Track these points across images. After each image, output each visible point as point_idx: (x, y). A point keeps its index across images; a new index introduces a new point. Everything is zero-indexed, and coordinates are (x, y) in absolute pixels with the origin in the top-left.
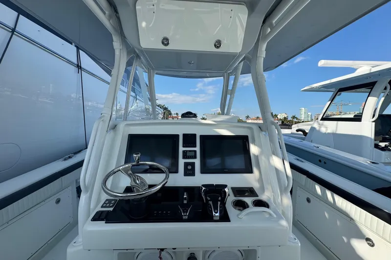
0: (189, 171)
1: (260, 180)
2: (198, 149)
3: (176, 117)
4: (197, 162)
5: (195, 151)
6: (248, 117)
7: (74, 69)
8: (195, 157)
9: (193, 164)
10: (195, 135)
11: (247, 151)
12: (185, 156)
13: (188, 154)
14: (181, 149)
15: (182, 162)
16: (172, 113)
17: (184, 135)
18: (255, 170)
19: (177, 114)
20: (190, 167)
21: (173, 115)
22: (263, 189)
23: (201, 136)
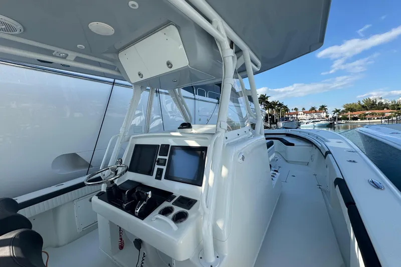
0: (158, 176)
2: (167, 158)
3: (294, 114)
4: (165, 169)
5: (165, 160)
8: (164, 164)
9: (162, 170)
13: (160, 162)
14: (158, 157)
15: (156, 167)
16: (289, 109)
17: (162, 146)
19: (296, 109)
20: (159, 173)
21: (291, 111)
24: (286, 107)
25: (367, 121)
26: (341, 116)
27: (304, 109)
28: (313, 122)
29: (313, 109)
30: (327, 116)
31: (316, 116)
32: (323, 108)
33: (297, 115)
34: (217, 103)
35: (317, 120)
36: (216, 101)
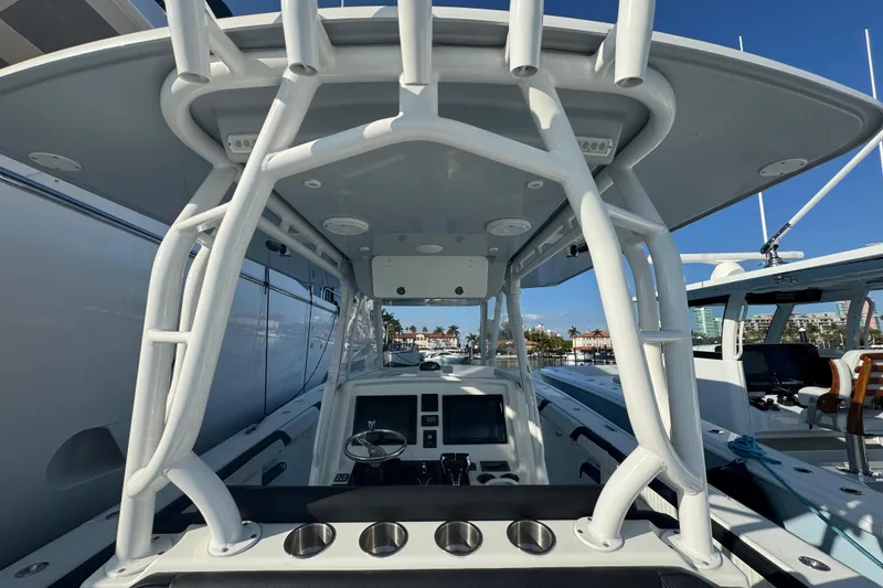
0: (430, 442)
1: (516, 452)
2: (440, 413)
3: (410, 336)
4: (439, 430)
5: (437, 417)
6: (573, 332)
7: (258, 289)
8: (436, 424)
9: (434, 433)
10: (436, 396)
11: (502, 414)
12: (425, 423)
13: (428, 420)
14: (420, 414)
15: (420, 430)
16: (402, 326)
17: (423, 396)
18: (511, 439)
19: (413, 328)
20: (430, 437)
21: (405, 332)
22: (517, 463)
23: (445, 397)
24: (397, 323)
25: (508, 356)
26: (476, 347)
27: (425, 329)
28: (441, 354)
29: (439, 330)
30: (459, 345)
31: (443, 345)
32: (453, 330)
33: (415, 339)
34: (335, 313)
35: (447, 351)
36: (334, 307)
